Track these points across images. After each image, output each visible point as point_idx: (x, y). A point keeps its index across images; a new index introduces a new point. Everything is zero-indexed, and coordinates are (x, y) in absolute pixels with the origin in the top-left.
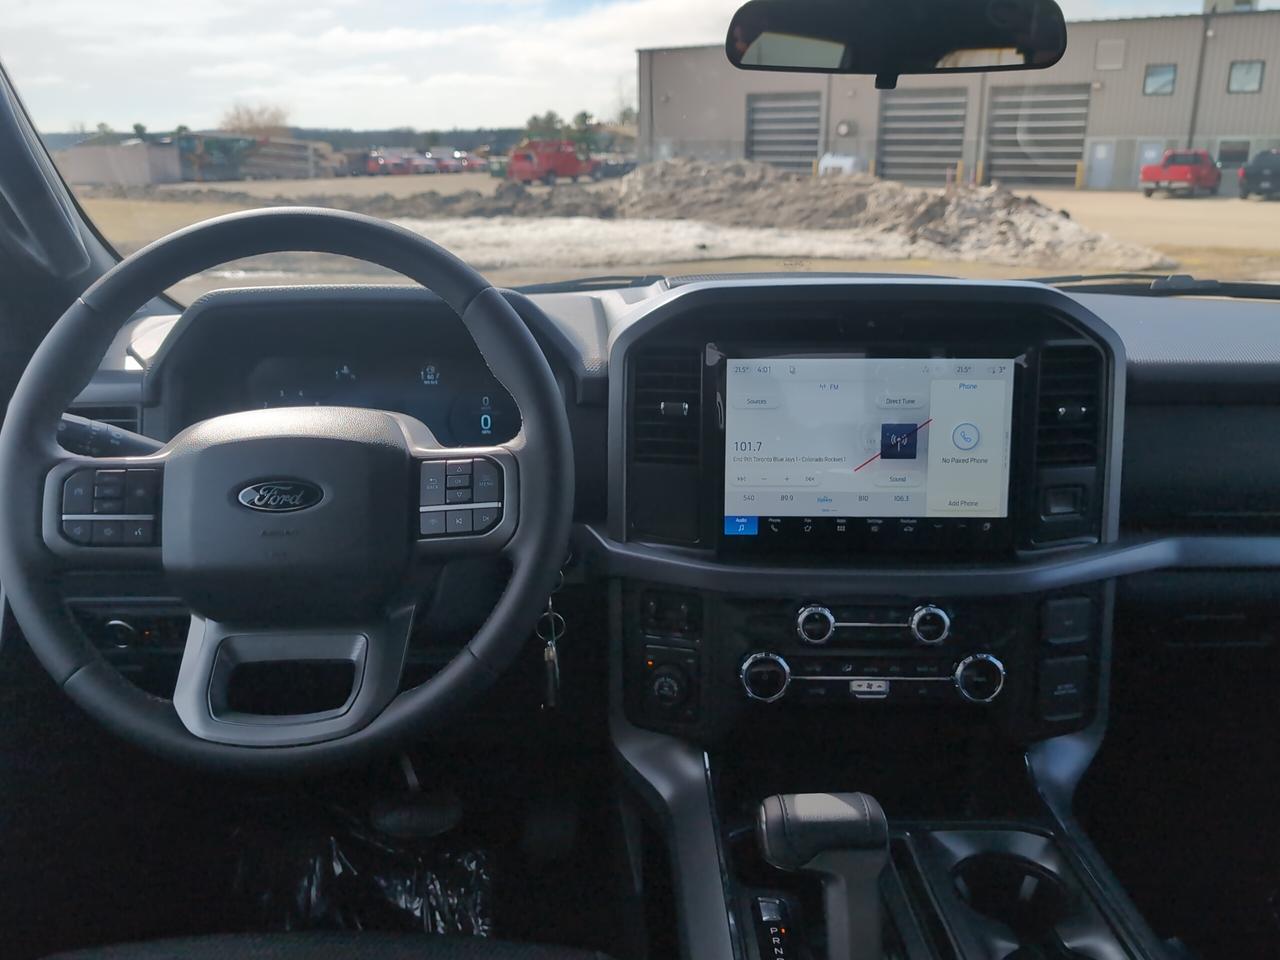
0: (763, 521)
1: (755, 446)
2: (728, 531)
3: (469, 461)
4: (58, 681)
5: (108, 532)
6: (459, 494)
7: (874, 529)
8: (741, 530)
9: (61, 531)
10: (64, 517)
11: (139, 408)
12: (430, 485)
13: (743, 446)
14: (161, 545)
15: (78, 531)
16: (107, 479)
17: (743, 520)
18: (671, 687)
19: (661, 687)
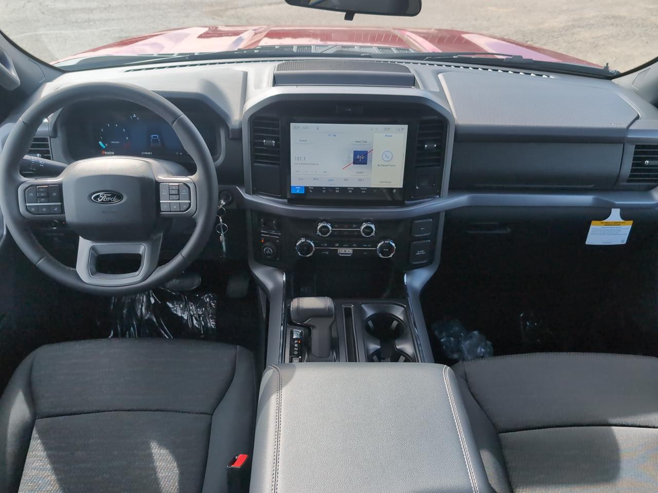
0: (306, 188)
1: (303, 159)
2: (293, 192)
3: (178, 184)
4: (34, 263)
5: (44, 209)
6: (174, 197)
7: (350, 191)
8: (298, 191)
9: (27, 210)
10: (27, 204)
11: (49, 138)
12: (163, 192)
13: (298, 158)
14: (64, 213)
15: (33, 210)
16: (41, 190)
17: (299, 188)
18: (270, 250)
19: (266, 250)
